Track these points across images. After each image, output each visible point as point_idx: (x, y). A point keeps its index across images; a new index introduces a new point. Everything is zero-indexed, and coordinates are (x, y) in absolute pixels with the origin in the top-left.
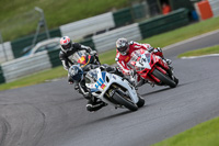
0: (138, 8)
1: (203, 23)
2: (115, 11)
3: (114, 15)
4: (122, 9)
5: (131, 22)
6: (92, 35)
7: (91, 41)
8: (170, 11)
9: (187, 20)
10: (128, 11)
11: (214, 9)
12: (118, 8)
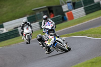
0: (39, 15)
1: (69, 22)
2: (28, 16)
3: (28, 18)
4: (32, 15)
5: (36, 21)
6: (17, 27)
7: (17, 30)
8: (54, 16)
9: (61, 20)
10: (34, 16)
11: (74, 16)
12: (29, 15)
